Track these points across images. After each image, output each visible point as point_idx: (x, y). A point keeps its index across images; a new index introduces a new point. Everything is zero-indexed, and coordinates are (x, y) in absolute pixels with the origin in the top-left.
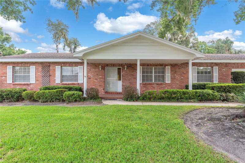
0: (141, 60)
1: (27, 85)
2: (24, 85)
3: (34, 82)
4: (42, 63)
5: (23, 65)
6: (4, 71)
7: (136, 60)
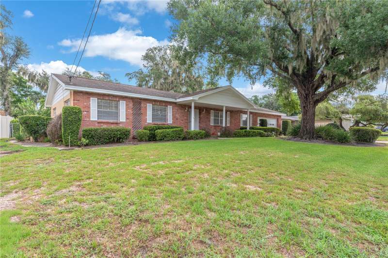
0: (226, 107)
1: (117, 123)
2: (112, 123)
3: (125, 121)
4: (132, 99)
5: (110, 98)
6: (85, 104)
7: (223, 106)
